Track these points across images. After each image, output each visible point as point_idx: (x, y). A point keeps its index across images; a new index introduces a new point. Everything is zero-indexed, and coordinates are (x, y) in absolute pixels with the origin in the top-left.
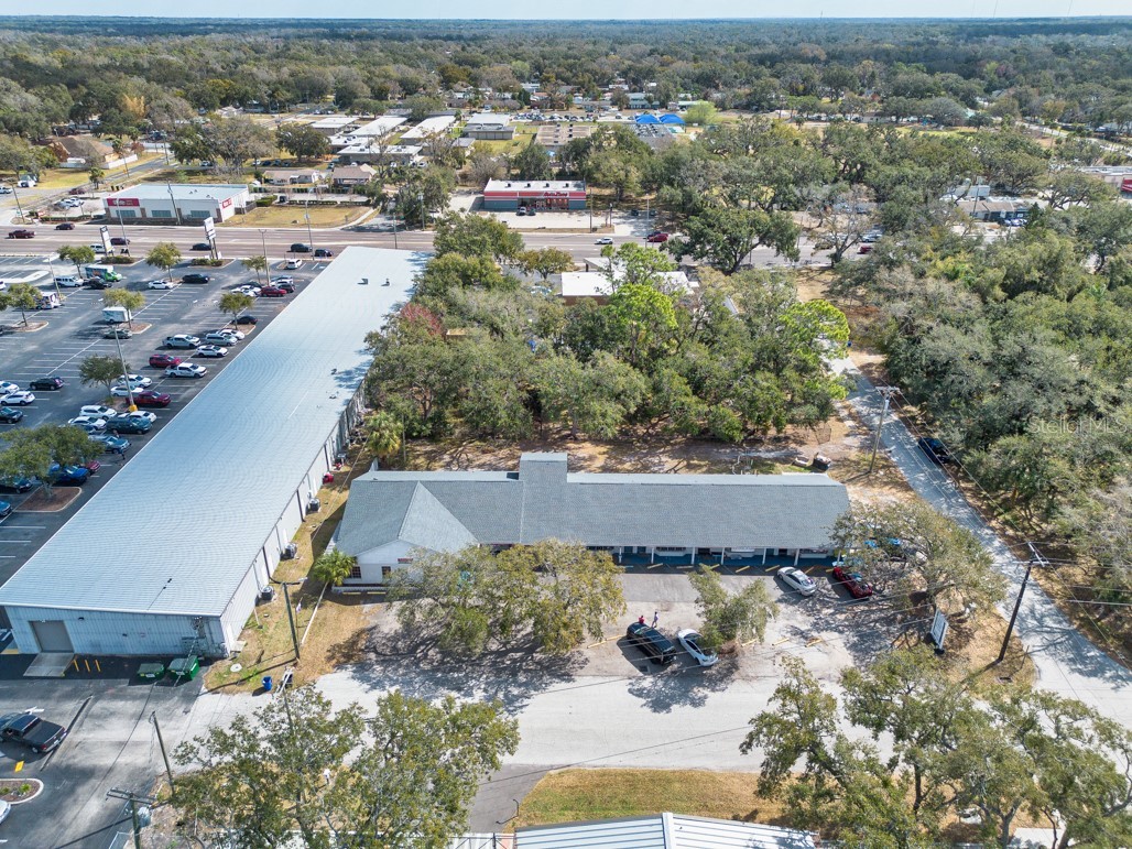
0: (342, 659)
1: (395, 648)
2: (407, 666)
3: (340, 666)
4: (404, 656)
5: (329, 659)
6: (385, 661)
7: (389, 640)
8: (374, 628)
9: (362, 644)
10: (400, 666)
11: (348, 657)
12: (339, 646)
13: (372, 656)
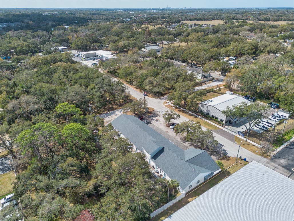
0: (227, 158)
1: (216, 154)
2: (217, 150)
3: (229, 157)
4: (216, 152)
5: (230, 159)
6: (220, 153)
7: (216, 156)
8: (217, 159)
9: (222, 158)
10: (218, 151)
11: (226, 157)
12: (226, 160)
13: (221, 155)
